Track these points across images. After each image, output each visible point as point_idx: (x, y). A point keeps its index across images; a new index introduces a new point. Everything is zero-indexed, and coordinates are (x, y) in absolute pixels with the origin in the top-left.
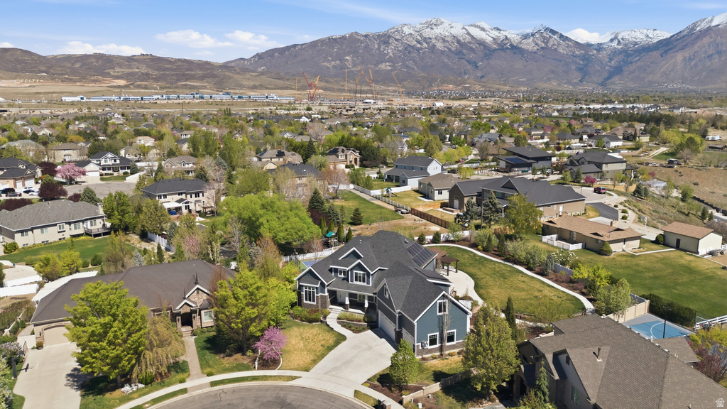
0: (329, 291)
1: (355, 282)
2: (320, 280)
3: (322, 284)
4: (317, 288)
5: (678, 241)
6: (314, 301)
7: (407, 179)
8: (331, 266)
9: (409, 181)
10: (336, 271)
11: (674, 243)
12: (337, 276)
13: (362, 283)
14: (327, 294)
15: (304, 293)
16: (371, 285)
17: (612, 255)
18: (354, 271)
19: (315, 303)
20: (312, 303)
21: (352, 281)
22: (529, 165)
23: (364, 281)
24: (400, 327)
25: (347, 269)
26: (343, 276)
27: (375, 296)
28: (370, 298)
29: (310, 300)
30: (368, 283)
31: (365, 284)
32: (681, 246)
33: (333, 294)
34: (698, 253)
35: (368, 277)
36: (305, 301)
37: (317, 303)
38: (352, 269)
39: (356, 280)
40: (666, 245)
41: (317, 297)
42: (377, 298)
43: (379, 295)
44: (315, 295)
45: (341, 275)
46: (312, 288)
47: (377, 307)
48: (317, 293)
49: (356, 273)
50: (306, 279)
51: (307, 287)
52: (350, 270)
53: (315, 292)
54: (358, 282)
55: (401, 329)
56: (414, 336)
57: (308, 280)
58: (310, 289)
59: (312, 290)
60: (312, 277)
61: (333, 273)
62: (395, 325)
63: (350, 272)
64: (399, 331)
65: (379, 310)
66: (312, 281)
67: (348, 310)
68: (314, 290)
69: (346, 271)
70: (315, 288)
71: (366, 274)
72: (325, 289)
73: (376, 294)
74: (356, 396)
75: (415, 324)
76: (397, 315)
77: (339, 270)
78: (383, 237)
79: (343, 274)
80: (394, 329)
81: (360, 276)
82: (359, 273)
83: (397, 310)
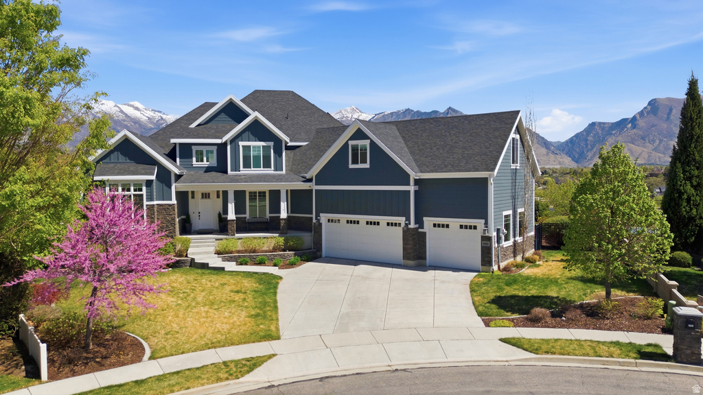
0: (178, 193)
1: (244, 171)
2: (154, 162)
3: (164, 175)
4: (149, 183)
8: (173, 141)
10: (187, 151)
12: (189, 166)
13: (261, 171)
14: (174, 201)
16: (284, 172)
18: (241, 144)
21: (236, 168)
23: (267, 165)
25: (218, 141)
26: (205, 163)
27: (306, 186)
30: (278, 167)
31: (271, 171)
35: (278, 153)
38: (234, 140)
39: (247, 165)
41: (150, 208)
42: (315, 187)
43: (321, 178)
44: (145, 203)
45: (202, 161)
46: (134, 185)
47: (314, 216)
48: (150, 198)
49: (247, 148)
50: (112, 165)
51: (117, 185)
52: (229, 143)
53: (142, 195)
54: (252, 169)
55: (419, 221)
56: (483, 215)
57: (118, 165)
58: (129, 190)
59: (135, 190)
60: (128, 161)
61: (178, 159)
62: (402, 220)
63: (229, 147)
64: (417, 229)
65: (321, 214)
66: (132, 169)
67: (234, 235)
68: (141, 190)
69: (215, 148)
70: (144, 184)
71: (272, 147)
72: (171, 188)
73: (310, 180)
74: (536, 351)
75: (495, 177)
76: (412, 188)
77: (194, 149)
78: (267, 98)
79: (205, 159)
80: (399, 232)
81: (256, 153)
82: (254, 147)
83: (416, 177)
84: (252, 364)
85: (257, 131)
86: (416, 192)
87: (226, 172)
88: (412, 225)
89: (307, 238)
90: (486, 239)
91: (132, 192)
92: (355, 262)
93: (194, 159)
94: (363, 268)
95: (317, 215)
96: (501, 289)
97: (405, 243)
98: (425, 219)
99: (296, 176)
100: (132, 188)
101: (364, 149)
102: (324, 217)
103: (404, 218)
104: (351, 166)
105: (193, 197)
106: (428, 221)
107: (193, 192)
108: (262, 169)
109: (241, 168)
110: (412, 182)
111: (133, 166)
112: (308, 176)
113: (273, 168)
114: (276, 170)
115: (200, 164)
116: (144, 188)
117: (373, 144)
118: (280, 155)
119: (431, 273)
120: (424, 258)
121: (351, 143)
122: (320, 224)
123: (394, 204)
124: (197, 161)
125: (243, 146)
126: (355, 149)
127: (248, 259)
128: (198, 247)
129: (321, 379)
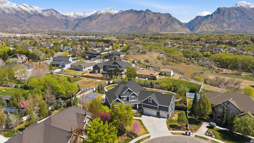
1: (131, 100)
5: (165, 74)
7: (65, 65)
8: (121, 97)
9: (66, 65)
10: (123, 98)
11: (164, 74)
13: (134, 100)
16: (137, 100)
17: (157, 80)
21: (130, 100)
22: (95, 57)
23: (135, 99)
26: (125, 99)
31: (135, 100)
32: (166, 75)
34: (171, 76)
38: (130, 96)
40: (163, 75)
42: (142, 103)
43: (143, 102)
47: (142, 107)
49: (132, 97)
55: (159, 111)
56: (168, 111)
60: (117, 102)
62: (157, 111)
69: (127, 97)
71: (135, 97)
73: (142, 102)
74: (174, 134)
75: (169, 107)
76: (158, 107)
83: (159, 105)
84: (149, 137)
85: (134, 94)
87: (128, 101)
88: (158, 112)
89: (141, 110)
90: (168, 115)
92: (149, 115)
94: (151, 117)
96: (170, 123)
97: (157, 114)
99: (139, 101)
101: (151, 100)
102: (144, 108)
104: (149, 102)
112: (141, 101)
117: (152, 99)
119: (161, 119)
121: (149, 98)
123: (156, 108)
126: (149, 99)
129: (156, 138)
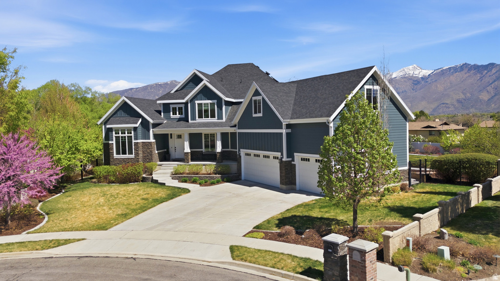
0: (155, 136)
1: (198, 120)
2: (140, 116)
3: (145, 124)
4: (135, 129)
6: (131, 153)
8: (159, 102)
10: (167, 108)
12: (169, 118)
13: (210, 120)
14: (152, 140)
15: (114, 142)
16: (224, 120)
18: (197, 102)
19: (133, 156)
20: (127, 156)
21: (193, 118)
23: (213, 116)
24: (290, 155)
25: (184, 101)
26: (178, 116)
27: (232, 130)
28: (224, 136)
29: (124, 153)
30: (220, 117)
31: (215, 120)
33: (163, 140)
35: (220, 108)
36: (115, 156)
37: (137, 154)
38: (192, 100)
39: (200, 116)
41: (136, 144)
42: (238, 131)
43: (241, 125)
44: (134, 141)
45: (176, 114)
46: (128, 130)
48: (136, 138)
49: (200, 105)
50: (118, 118)
51: (118, 130)
52: (189, 102)
53: (132, 136)
54: (204, 119)
57: (121, 118)
58: (125, 133)
59: (128, 133)
60: (127, 115)
61: (162, 114)
62: (278, 154)
63: (189, 105)
64: (290, 162)
65: (241, 150)
66: (127, 120)
67: (188, 162)
68: (131, 133)
69: (183, 106)
70: (133, 129)
71: (216, 104)
72: (149, 132)
73: (235, 126)
76: (284, 131)
77: (171, 106)
78: (234, 70)
79: (178, 113)
80: (277, 163)
81: (206, 108)
82: (204, 104)
83: (285, 122)
85: (208, 93)
86: (287, 134)
87: (188, 121)
88: (285, 159)
89: (233, 166)
91: (126, 135)
93: (171, 113)
95: (239, 151)
97: (281, 173)
98: (295, 154)
100: (126, 132)
102: (243, 152)
103: (280, 154)
104: (254, 115)
105: (171, 138)
106: (298, 156)
107: (171, 134)
108: (210, 118)
109: (197, 118)
110: (284, 127)
111: (129, 118)
112: (234, 123)
113: (216, 118)
114: (218, 119)
115: (175, 116)
116: (133, 132)
118: (221, 109)
120: (295, 184)
121: (254, 98)
122: (240, 157)
123: (275, 143)
124: (173, 114)
125: (198, 104)
126: (255, 101)
127: (187, 179)
128: (165, 169)
